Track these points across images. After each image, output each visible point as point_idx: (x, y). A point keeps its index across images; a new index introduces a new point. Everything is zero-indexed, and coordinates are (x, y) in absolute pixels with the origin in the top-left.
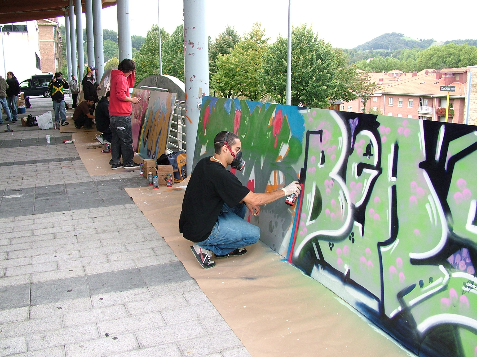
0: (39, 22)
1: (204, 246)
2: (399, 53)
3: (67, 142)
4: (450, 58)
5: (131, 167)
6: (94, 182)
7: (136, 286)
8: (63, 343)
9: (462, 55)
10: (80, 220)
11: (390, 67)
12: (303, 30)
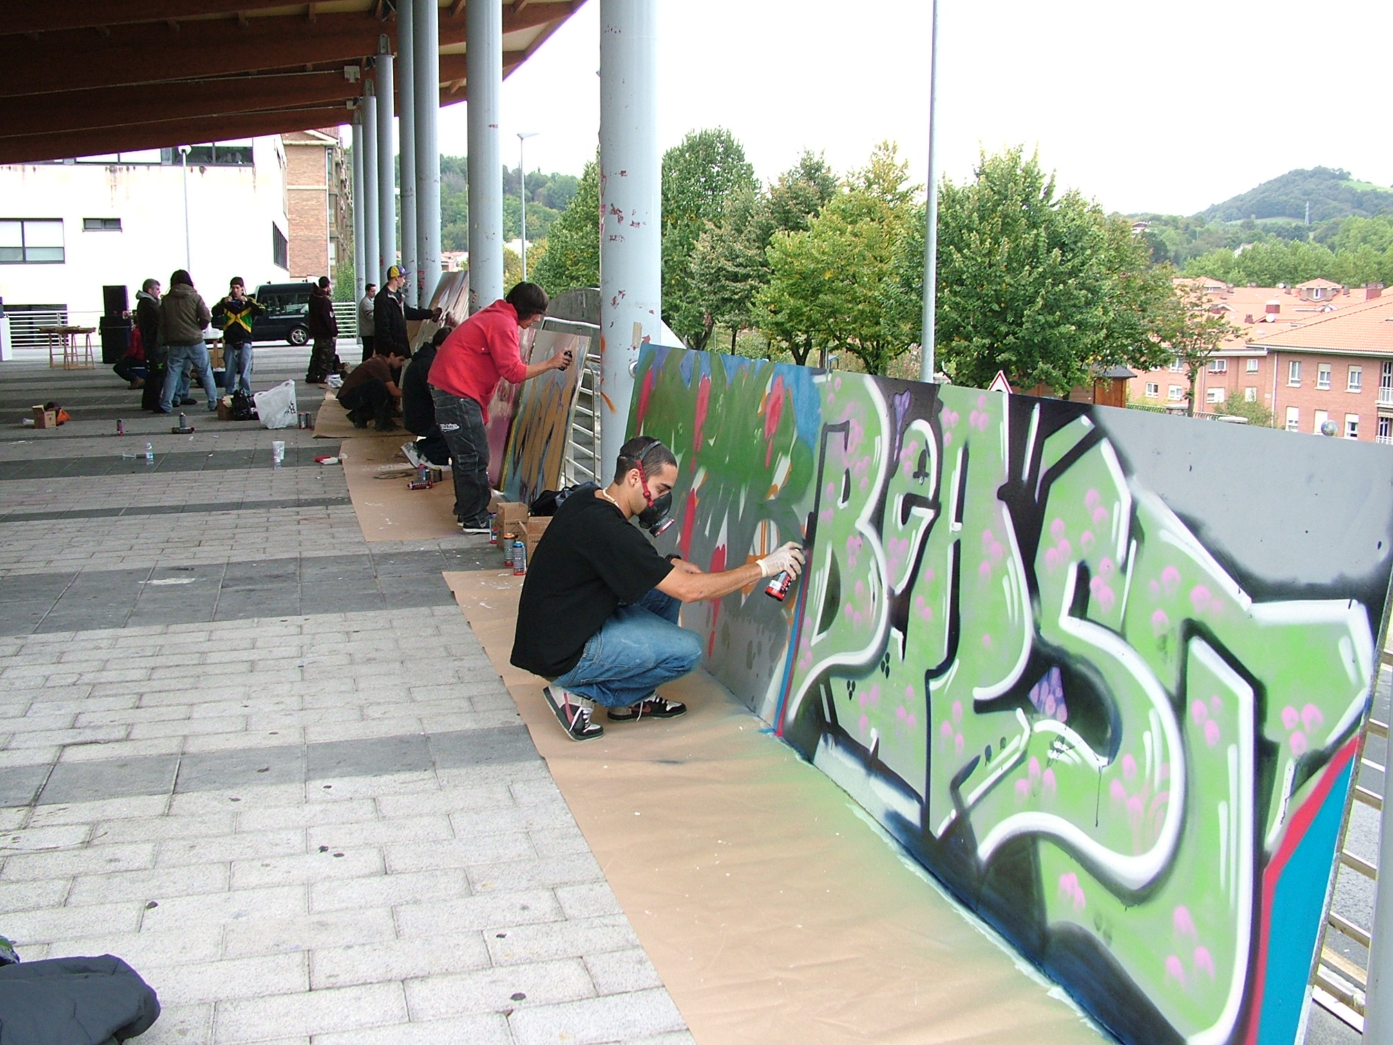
0: (287, 138)
1: (572, 686)
2: (1333, 228)
3: (326, 461)
5: (480, 528)
6: (373, 556)
7: (411, 767)
8: (231, 858)
10: (317, 636)
11: (1303, 270)
12: (1012, 164)
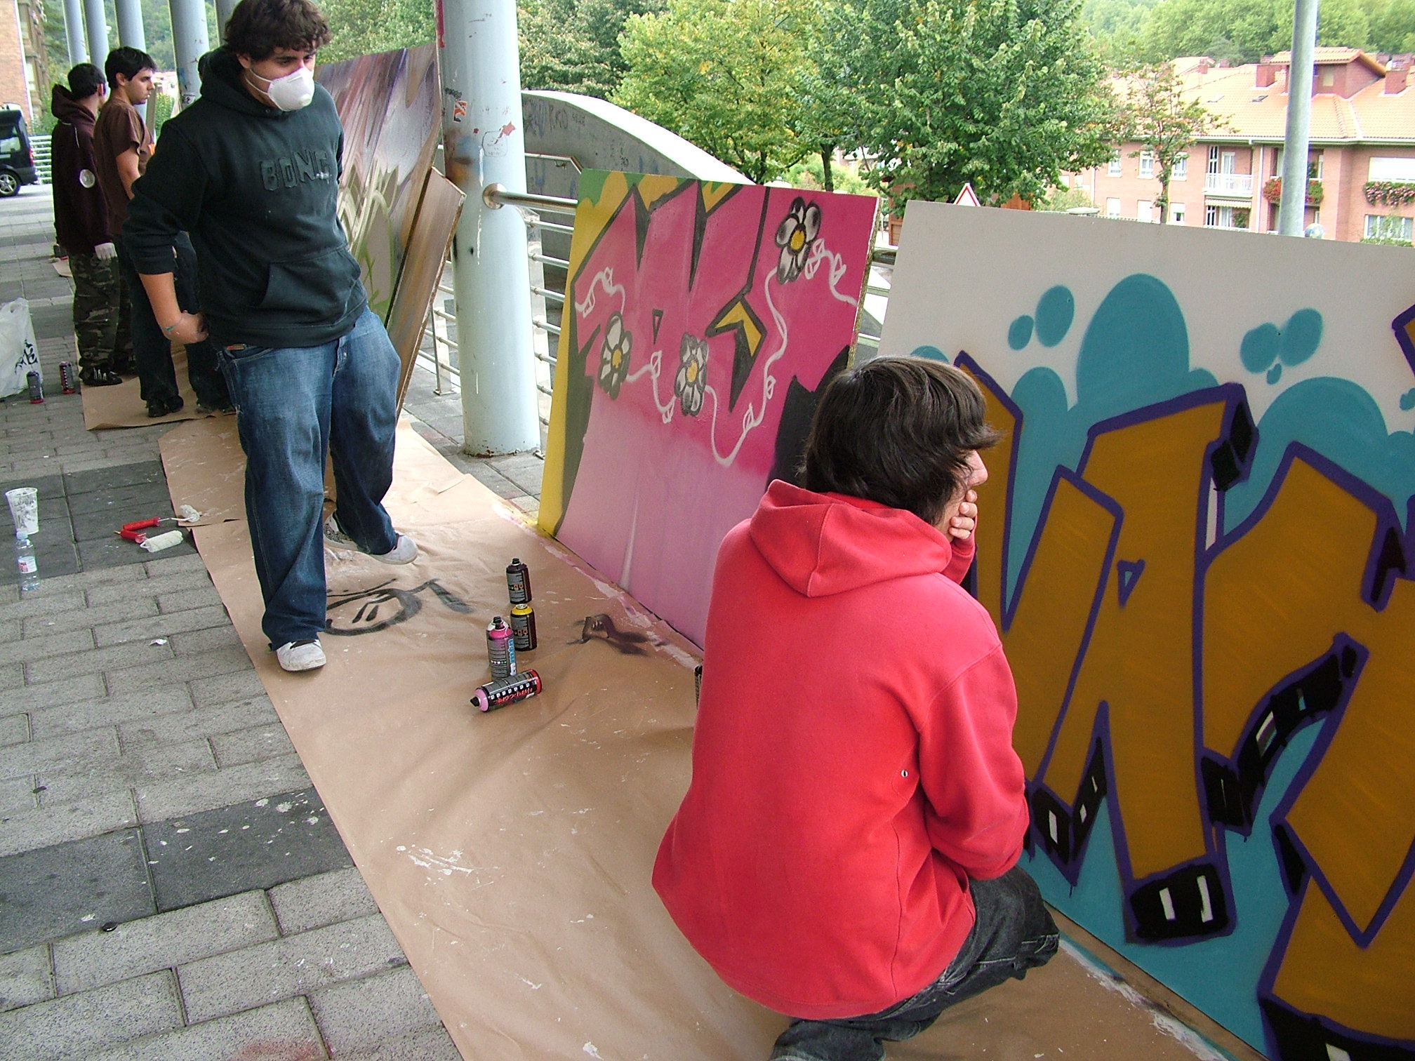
4: (1244, 20)
9: (1280, 12)
